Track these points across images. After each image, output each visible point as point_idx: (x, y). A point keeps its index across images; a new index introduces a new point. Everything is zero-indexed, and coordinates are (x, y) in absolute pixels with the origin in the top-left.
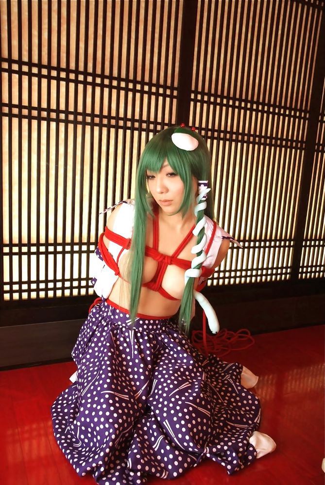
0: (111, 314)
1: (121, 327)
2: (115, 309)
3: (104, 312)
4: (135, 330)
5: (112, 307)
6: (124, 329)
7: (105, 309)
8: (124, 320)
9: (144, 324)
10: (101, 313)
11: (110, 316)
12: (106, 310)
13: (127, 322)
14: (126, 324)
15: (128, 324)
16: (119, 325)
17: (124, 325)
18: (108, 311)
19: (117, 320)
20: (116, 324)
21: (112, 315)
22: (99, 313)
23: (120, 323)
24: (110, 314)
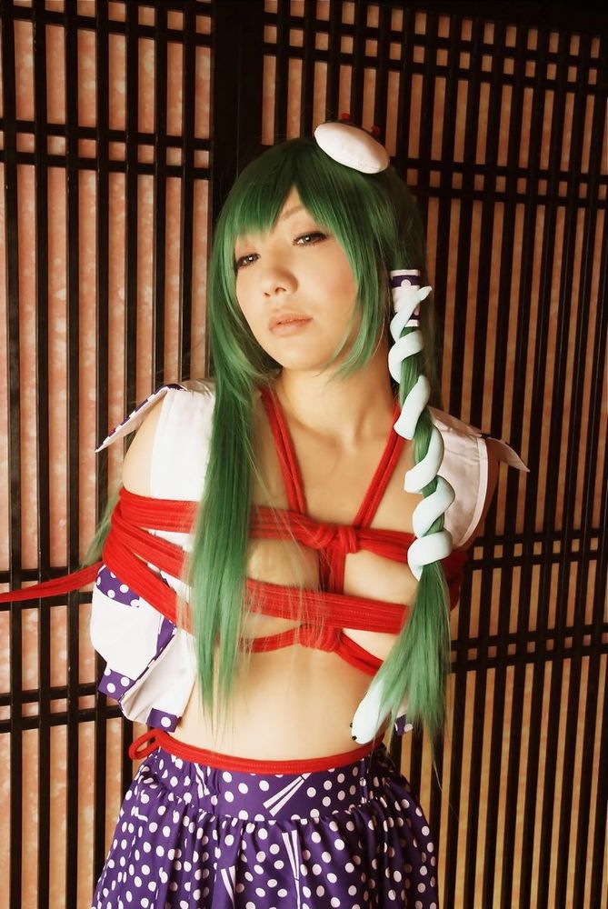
0: (207, 792)
1: (250, 828)
2: (217, 774)
3: (180, 791)
4: (298, 823)
5: (203, 768)
6: (263, 834)
7: (181, 780)
8: (255, 801)
9: (321, 793)
10: (171, 797)
11: (207, 798)
12: (187, 781)
13: (267, 804)
14: (266, 813)
15: (274, 812)
16: (244, 824)
17: (260, 818)
18: (194, 783)
19: (234, 809)
20: (234, 823)
21: (212, 793)
22: (162, 801)
23: (244, 815)
24: (203, 792)
